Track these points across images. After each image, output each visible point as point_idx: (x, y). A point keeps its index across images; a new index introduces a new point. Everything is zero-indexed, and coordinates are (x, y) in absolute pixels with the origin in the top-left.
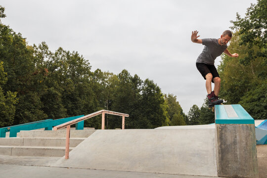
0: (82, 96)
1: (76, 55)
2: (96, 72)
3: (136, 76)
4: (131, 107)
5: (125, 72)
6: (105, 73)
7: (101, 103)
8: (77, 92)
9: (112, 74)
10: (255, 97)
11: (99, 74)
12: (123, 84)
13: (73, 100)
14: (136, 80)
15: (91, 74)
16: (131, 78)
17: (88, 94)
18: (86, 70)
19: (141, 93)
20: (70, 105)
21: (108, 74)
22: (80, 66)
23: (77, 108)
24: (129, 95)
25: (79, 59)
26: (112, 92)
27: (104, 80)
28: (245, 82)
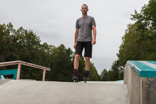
0: (34, 59)
1: (32, 33)
2: (44, 44)
3: (69, 48)
4: (65, 68)
5: (62, 46)
6: (50, 46)
8: (30, 57)
9: (54, 46)
11: (45, 46)
12: (61, 53)
14: (69, 51)
15: (40, 46)
16: (66, 50)
17: (38, 58)
18: (38, 43)
19: (72, 60)
21: (52, 46)
22: (33, 40)
24: (64, 60)
25: (33, 35)
26: (53, 58)
27: (48, 50)
28: (137, 56)
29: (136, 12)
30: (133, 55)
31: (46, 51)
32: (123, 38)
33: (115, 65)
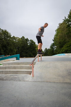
0: (9, 46)
2: (13, 37)
3: (27, 38)
4: (26, 49)
5: (23, 37)
6: (16, 37)
7: (15, 48)
8: (7, 44)
9: (19, 38)
10: (68, 46)
11: (14, 38)
12: (23, 41)
13: (6, 47)
14: (27, 40)
15: (11, 38)
16: (25, 39)
17: (11, 45)
18: (10, 36)
19: (29, 44)
20: (4, 49)
21: (17, 38)
22: (7, 35)
23: (7, 50)
24: (25, 45)
25: (7, 32)
26: (19, 44)
27: (16, 40)
28: (64, 41)
29: (65, 18)
30: (62, 40)
31: (15, 40)
32: (56, 31)
33: (52, 45)
